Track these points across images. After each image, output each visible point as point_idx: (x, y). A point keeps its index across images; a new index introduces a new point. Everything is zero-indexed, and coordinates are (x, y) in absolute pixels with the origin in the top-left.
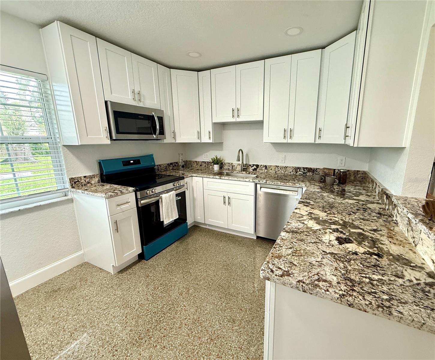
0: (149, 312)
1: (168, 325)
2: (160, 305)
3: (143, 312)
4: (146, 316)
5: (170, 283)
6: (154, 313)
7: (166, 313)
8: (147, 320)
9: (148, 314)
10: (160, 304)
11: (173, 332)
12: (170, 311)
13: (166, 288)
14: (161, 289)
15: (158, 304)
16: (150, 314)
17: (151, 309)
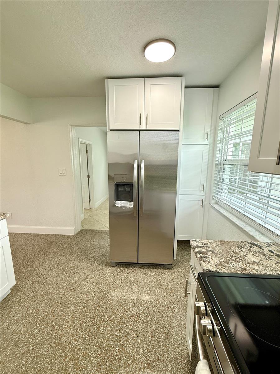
0: (108, 319)
1: (85, 316)
2: (102, 330)
3: (113, 318)
4: (108, 316)
5: (108, 368)
6: (104, 321)
7: (92, 325)
8: (105, 313)
9: (108, 318)
10: (103, 331)
11: (78, 312)
12: (88, 328)
13: (108, 355)
14: (113, 351)
15: (105, 330)
16: (106, 319)
17: (109, 323)
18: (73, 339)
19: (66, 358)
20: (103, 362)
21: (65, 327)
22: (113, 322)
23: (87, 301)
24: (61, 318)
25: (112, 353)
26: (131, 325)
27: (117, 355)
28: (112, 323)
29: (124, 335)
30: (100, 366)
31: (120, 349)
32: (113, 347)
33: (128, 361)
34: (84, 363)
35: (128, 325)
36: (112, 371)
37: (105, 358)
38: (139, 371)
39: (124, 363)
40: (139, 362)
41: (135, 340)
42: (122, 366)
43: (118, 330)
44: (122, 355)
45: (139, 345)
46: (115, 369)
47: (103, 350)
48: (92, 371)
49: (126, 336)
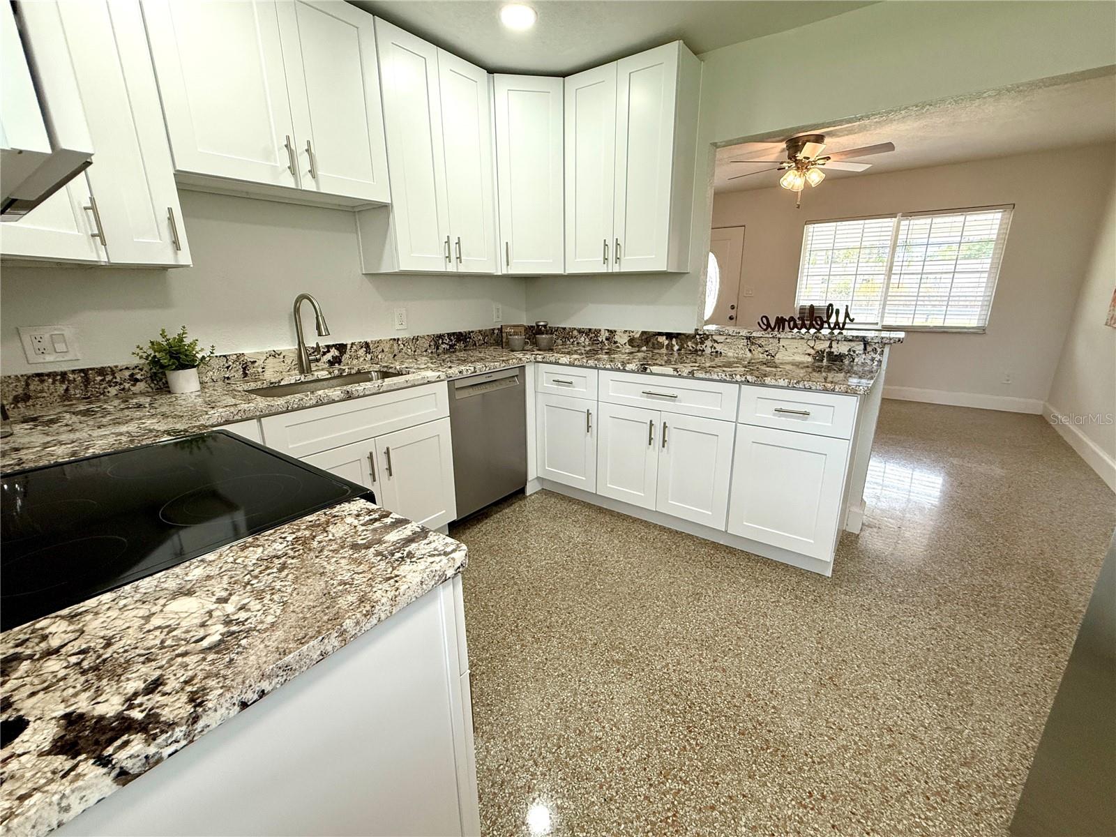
0: (690, 744)
1: (721, 692)
2: (666, 720)
3: (691, 759)
4: (701, 747)
5: (579, 706)
6: (690, 732)
7: (689, 703)
8: (716, 742)
9: (697, 744)
10: (660, 721)
11: (737, 682)
12: (683, 693)
13: (601, 715)
14: (604, 727)
15: (661, 727)
16: (694, 739)
17: (678, 742)
19: (636, 650)
20: (594, 702)
21: (702, 654)
22: (677, 752)
23: (774, 707)
24: (730, 649)
25: (600, 723)
27: (591, 731)
28: (676, 749)
29: (628, 766)
30: (592, 695)
31: (599, 742)
32: (612, 729)
33: (567, 748)
35: (652, 789)
36: (571, 711)
37: (599, 706)
38: (534, 761)
39: (567, 739)
40: (550, 770)
41: (601, 787)
42: (565, 732)
43: (648, 756)
44: (585, 741)
45: (583, 791)
46: (570, 718)
47: (618, 708)
48: (591, 682)
49: (622, 769)
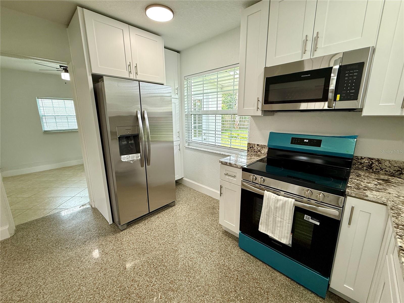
0: (165, 256)
2: (167, 264)
3: (167, 253)
4: (162, 255)
6: (162, 260)
7: (156, 269)
10: (169, 264)
12: (155, 272)
13: (187, 268)
16: (163, 258)
18: (152, 286)
20: (188, 272)
22: (170, 255)
25: (189, 265)
26: (184, 247)
27: (192, 263)
28: (170, 256)
29: (185, 253)
30: (188, 275)
31: (191, 260)
32: (186, 263)
33: (200, 259)
34: (177, 285)
35: (181, 248)
36: (197, 270)
37: (187, 271)
38: (210, 257)
39: (200, 262)
40: (206, 255)
41: (194, 250)
42: (200, 264)
43: (178, 255)
44: (195, 261)
45: (198, 250)
46: (198, 268)
47: (181, 270)
48: (187, 281)
49: (187, 253)
